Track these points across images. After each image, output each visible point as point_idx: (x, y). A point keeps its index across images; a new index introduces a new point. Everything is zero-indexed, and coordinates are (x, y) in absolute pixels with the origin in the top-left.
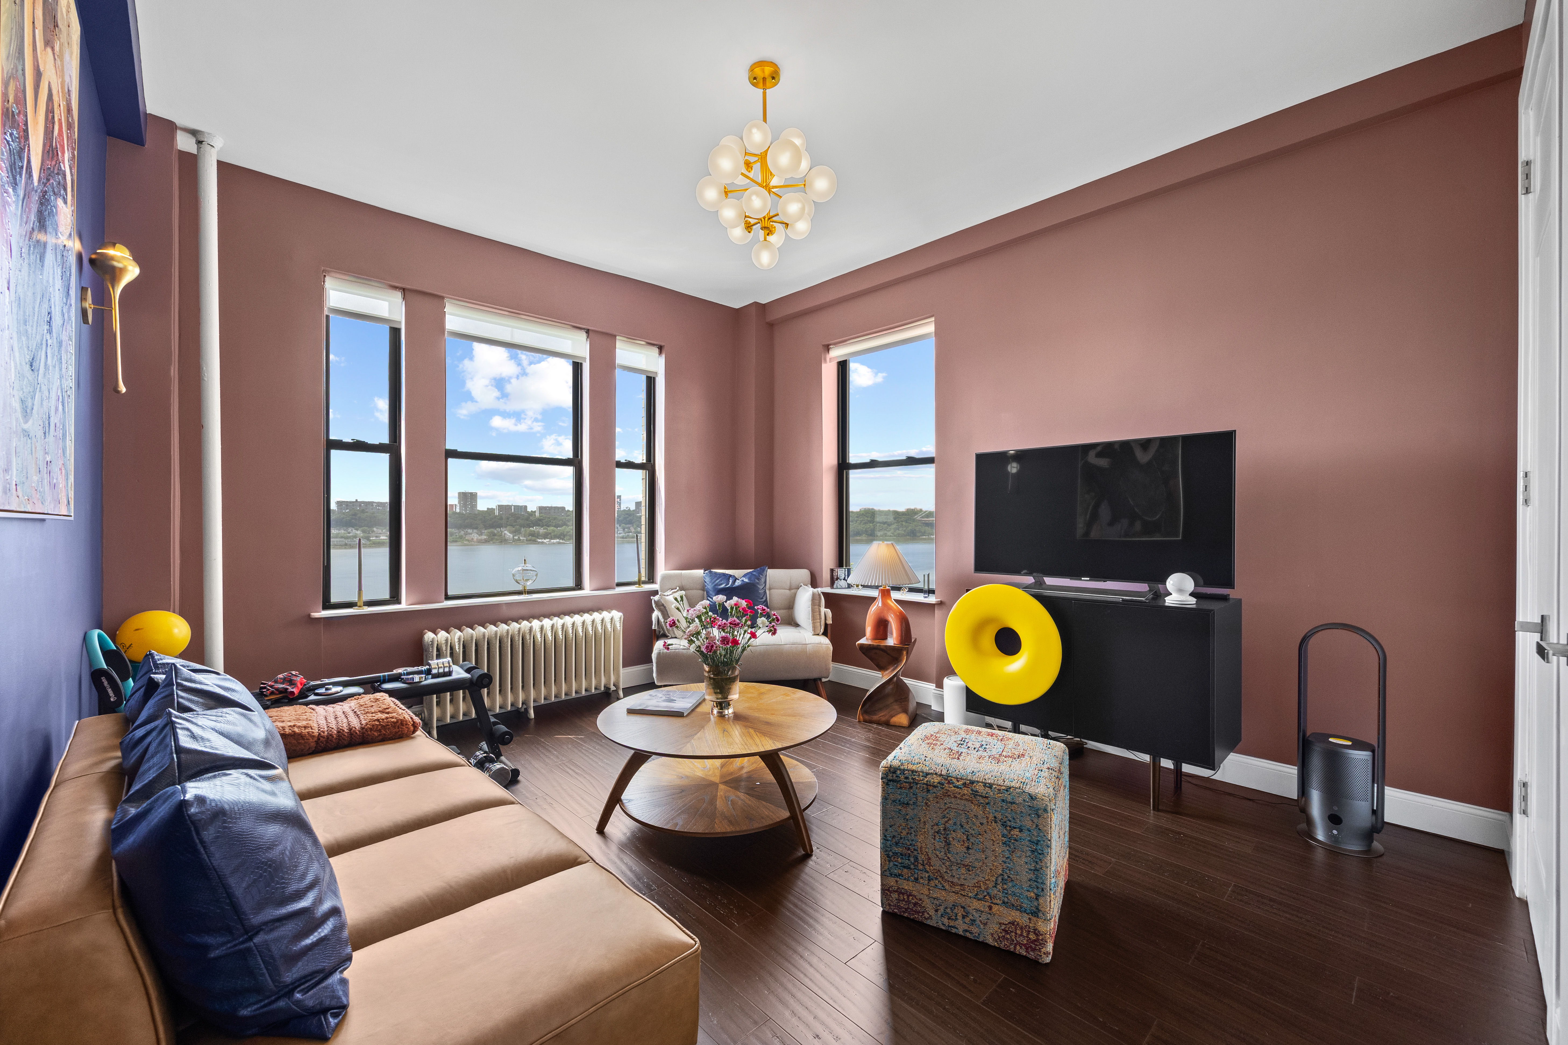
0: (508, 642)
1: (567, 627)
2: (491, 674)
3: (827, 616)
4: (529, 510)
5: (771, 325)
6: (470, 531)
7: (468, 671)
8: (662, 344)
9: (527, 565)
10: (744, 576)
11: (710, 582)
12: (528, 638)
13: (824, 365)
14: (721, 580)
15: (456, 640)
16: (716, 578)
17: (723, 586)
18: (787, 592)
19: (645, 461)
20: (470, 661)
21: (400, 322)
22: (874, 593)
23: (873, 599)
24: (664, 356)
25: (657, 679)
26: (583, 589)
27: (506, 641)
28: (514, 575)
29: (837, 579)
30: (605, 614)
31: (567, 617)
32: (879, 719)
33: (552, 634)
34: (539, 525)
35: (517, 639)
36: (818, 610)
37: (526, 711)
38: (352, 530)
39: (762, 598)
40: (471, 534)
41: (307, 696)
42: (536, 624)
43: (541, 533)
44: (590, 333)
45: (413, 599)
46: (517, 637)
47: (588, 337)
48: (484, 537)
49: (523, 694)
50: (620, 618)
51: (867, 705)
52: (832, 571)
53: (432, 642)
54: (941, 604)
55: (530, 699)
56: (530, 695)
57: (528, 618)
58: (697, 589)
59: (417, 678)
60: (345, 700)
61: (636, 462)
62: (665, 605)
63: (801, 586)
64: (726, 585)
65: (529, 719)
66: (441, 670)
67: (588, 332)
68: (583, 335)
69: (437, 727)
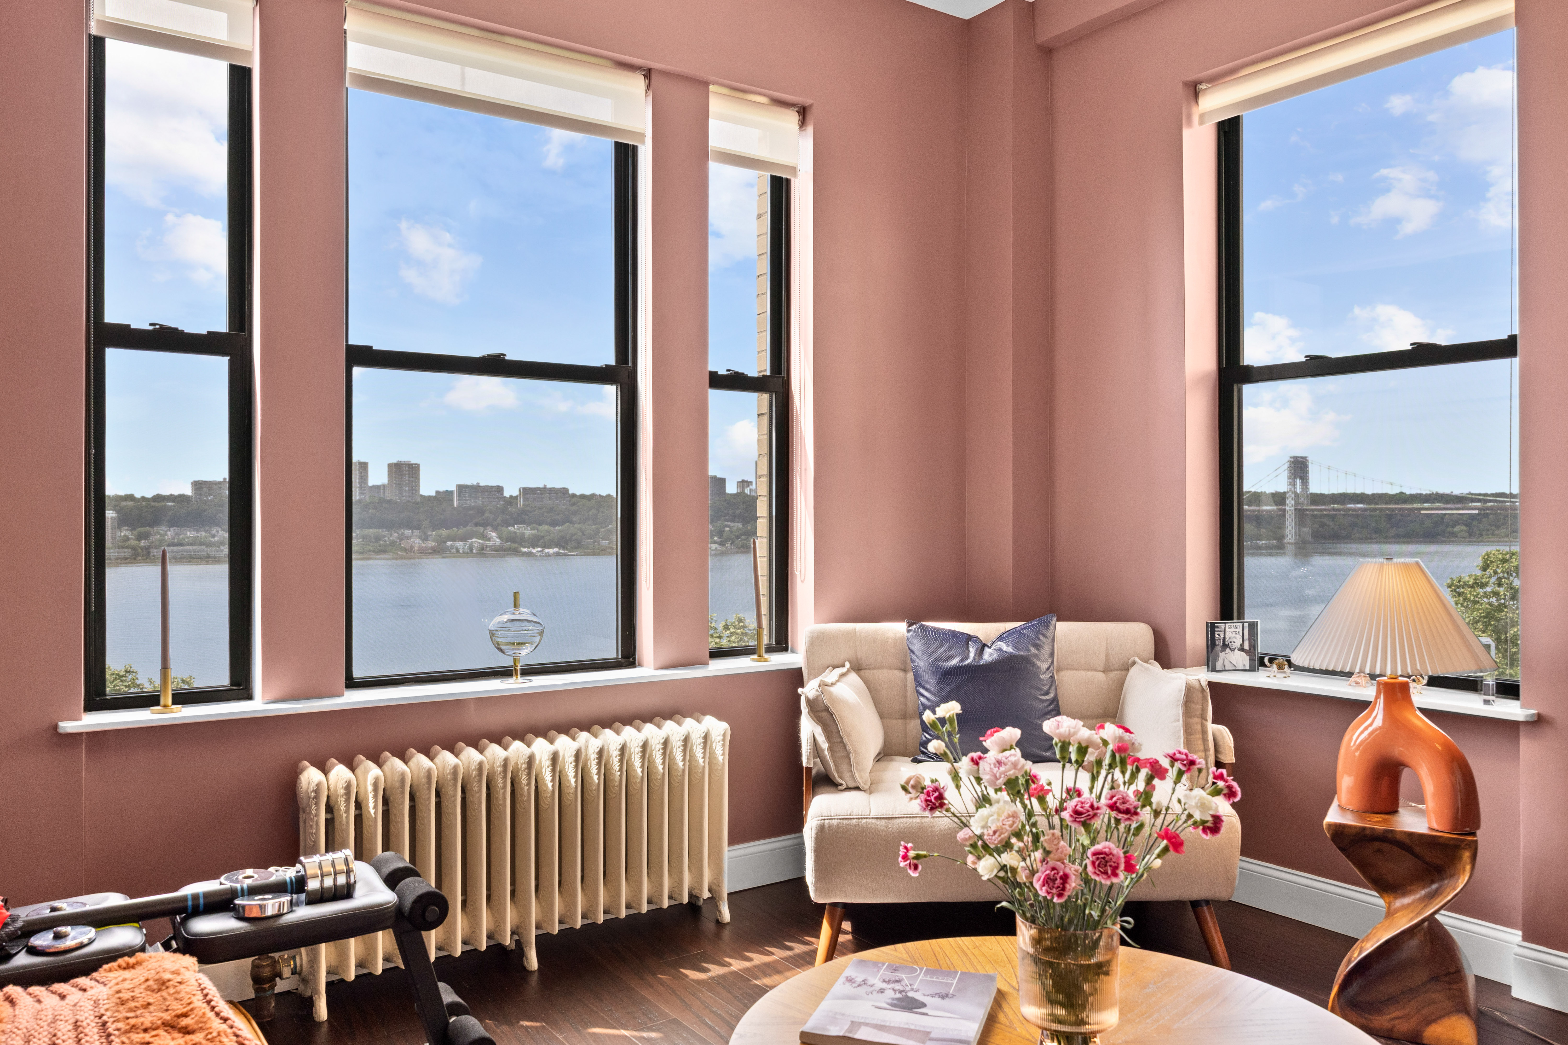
0: (480, 790)
1: (609, 757)
2: (444, 893)
3: (1220, 742)
4: (507, 494)
5: (1047, 52)
6: (407, 532)
7: (392, 880)
8: (806, 101)
9: (522, 610)
10: (1002, 637)
11: (924, 653)
12: (525, 782)
13: (1186, 133)
14: (950, 648)
15: (370, 788)
16: (937, 644)
17: (954, 662)
18: (1101, 676)
19: (768, 373)
20: (399, 850)
21: (249, 54)
22: (1367, 692)
23: (1361, 706)
24: (810, 130)
25: (817, 890)
26: (640, 665)
27: (476, 789)
28: (492, 634)
29: (1225, 646)
30: (689, 724)
31: (608, 731)
32: (1389, 1025)
33: (576, 772)
34: (523, 522)
35: (500, 785)
36: (1199, 727)
37: (520, 946)
38: (218, 532)
39: (1047, 693)
40: (409, 538)
41: (9, 957)
42: (541, 748)
43: (527, 535)
44: (654, 76)
45: (279, 688)
46: (500, 780)
47: (648, 87)
48: (431, 544)
49: (514, 911)
50: (724, 735)
51: (1354, 988)
52: (1212, 628)
53: (317, 791)
54: (1539, 722)
55: (530, 924)
56: (528, 915)
57: (520, 735)
58: (890, 667)
59: (272, 905)
60: (95, 969)
61: (749, 375)
62: (832, 709)
63: (1134, 663)
64: (962, 660)
65: (525, 972)
66: (328, 882)
67: (648, 74)
68: (638, 83)
69: (329, 984)
